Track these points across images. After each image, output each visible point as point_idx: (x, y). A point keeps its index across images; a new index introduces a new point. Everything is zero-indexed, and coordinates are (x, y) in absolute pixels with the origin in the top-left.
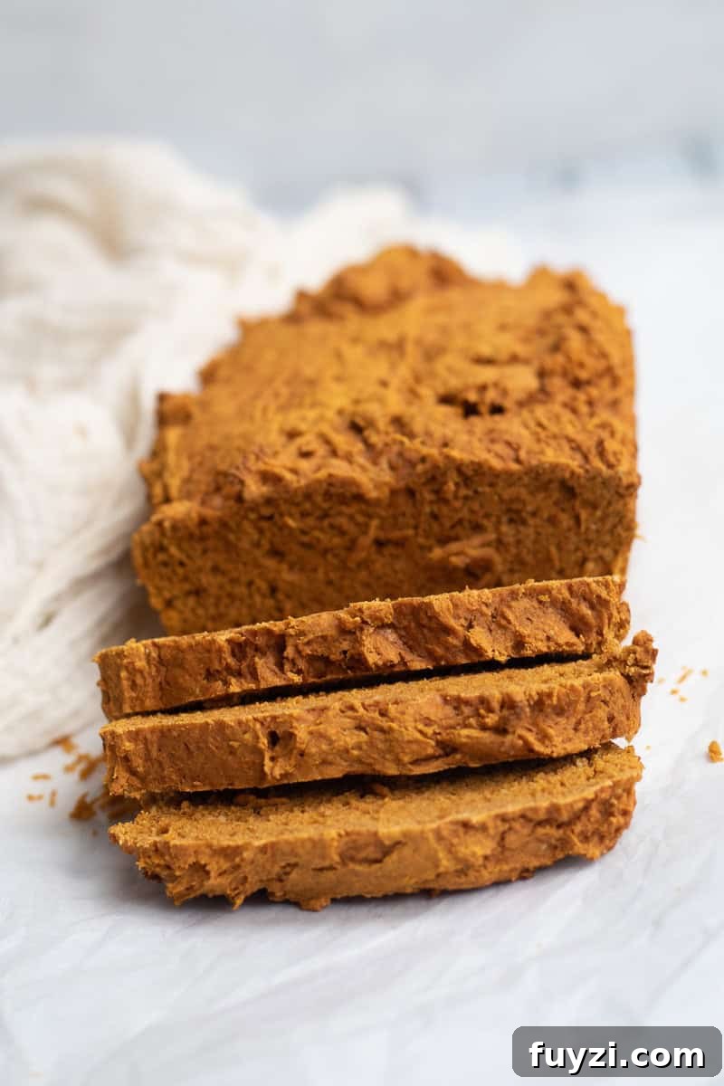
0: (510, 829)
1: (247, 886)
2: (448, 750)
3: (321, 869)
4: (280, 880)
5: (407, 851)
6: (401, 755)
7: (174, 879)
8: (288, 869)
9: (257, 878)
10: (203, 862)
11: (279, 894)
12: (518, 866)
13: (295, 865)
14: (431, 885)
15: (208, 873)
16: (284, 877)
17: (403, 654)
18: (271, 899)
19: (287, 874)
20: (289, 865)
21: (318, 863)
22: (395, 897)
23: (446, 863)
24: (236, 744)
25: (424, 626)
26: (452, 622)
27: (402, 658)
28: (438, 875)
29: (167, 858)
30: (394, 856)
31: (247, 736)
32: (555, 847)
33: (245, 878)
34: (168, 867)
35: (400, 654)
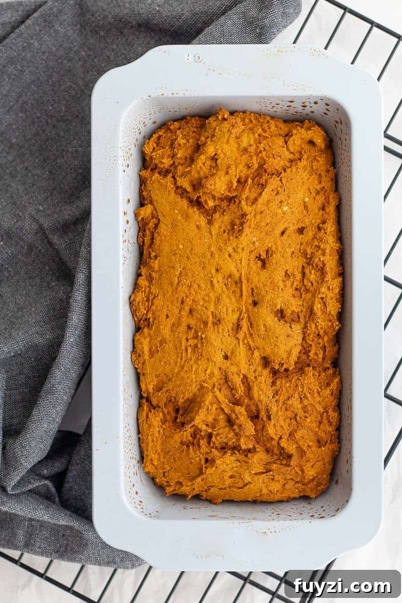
0: (287, 482)
1: (194, 492)
2: (268, 470)
3: (221, 489)
4: (206, 491)
5: (252, 486)
6: (251, 471)
7: (169, 486)
8: (210, 488)
9: (198, 489)
10: (181, 481)
11: (205, 496)
12: (287, 495)
13: (213, 486)
14: (258, 498)
15: (182, 485)
16: (208, 490)
17: (255, 445)
18: (202, 498)
19: (209, 489)
20: (210, 486)
21: (221, 486)
22: (244, 502)
23: (265, 491)
24: (193, 461)
25: (264, 436)
26: (274, 436)
27: (254, 446)
28: (261, 495)
29: (168, 479)
30: (248, 487)
31: (197, 458)
32: (301, 492)
33: (194, 489)
34: (168, 482)
35: (254, 445)
